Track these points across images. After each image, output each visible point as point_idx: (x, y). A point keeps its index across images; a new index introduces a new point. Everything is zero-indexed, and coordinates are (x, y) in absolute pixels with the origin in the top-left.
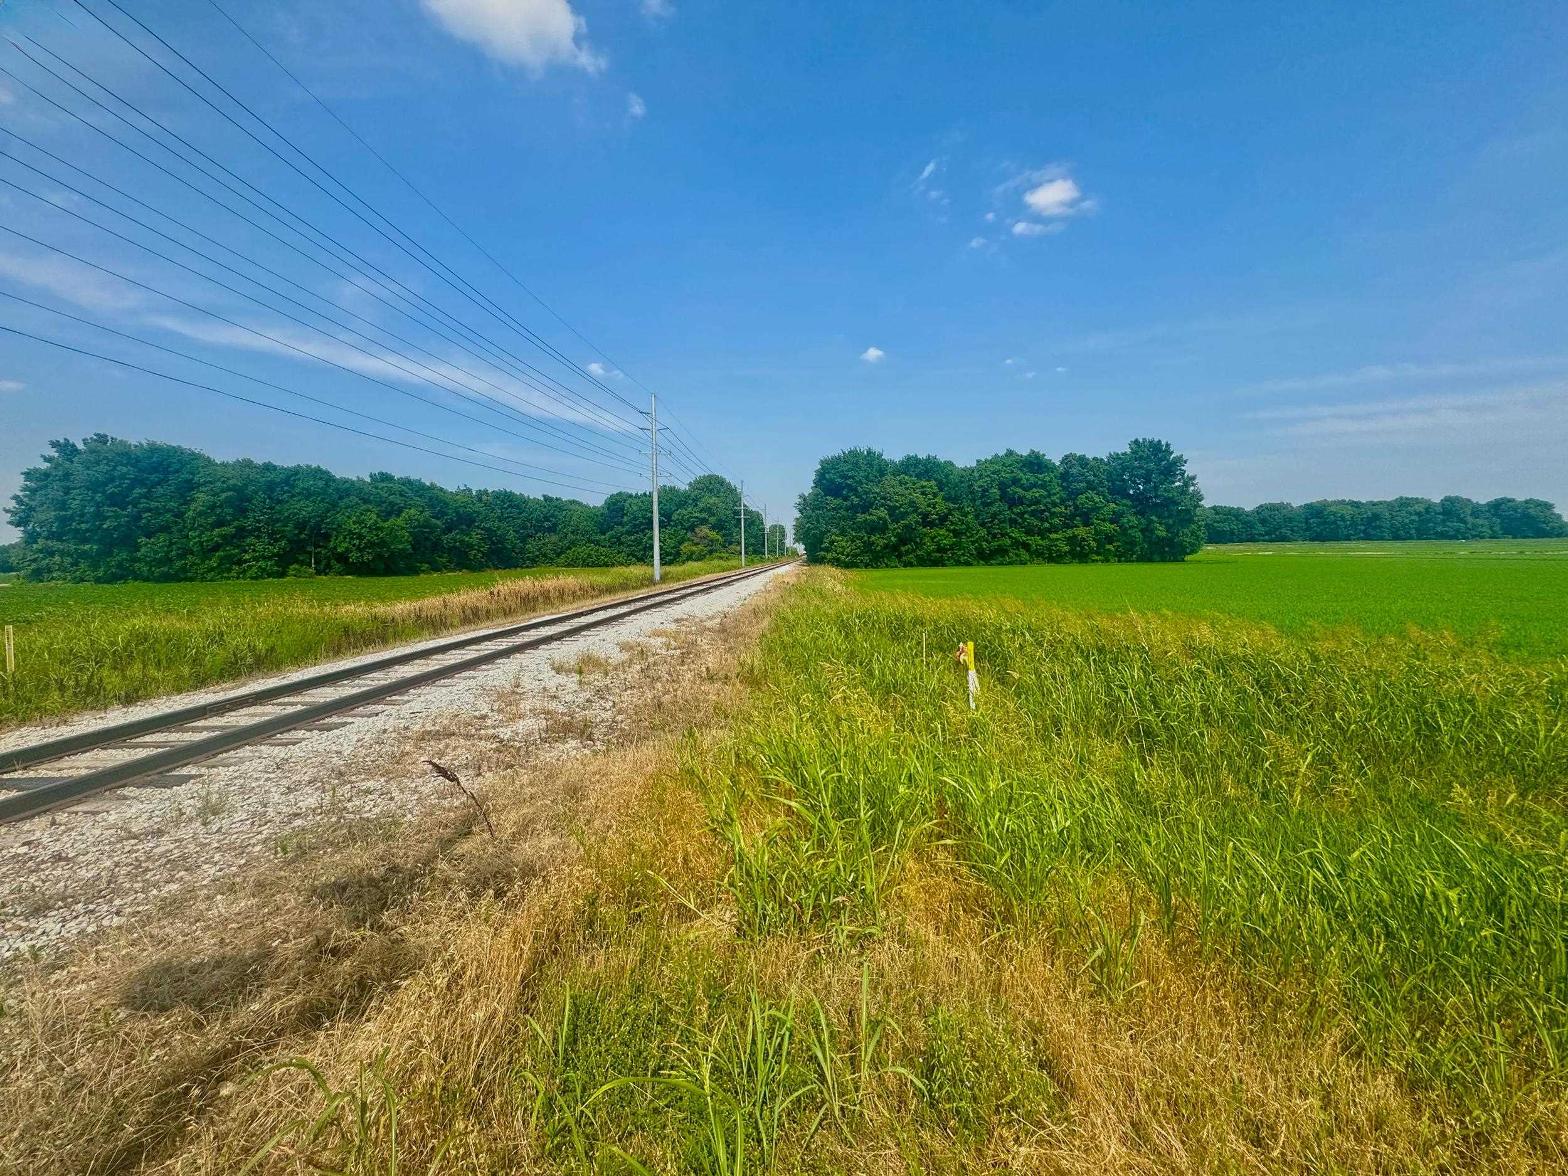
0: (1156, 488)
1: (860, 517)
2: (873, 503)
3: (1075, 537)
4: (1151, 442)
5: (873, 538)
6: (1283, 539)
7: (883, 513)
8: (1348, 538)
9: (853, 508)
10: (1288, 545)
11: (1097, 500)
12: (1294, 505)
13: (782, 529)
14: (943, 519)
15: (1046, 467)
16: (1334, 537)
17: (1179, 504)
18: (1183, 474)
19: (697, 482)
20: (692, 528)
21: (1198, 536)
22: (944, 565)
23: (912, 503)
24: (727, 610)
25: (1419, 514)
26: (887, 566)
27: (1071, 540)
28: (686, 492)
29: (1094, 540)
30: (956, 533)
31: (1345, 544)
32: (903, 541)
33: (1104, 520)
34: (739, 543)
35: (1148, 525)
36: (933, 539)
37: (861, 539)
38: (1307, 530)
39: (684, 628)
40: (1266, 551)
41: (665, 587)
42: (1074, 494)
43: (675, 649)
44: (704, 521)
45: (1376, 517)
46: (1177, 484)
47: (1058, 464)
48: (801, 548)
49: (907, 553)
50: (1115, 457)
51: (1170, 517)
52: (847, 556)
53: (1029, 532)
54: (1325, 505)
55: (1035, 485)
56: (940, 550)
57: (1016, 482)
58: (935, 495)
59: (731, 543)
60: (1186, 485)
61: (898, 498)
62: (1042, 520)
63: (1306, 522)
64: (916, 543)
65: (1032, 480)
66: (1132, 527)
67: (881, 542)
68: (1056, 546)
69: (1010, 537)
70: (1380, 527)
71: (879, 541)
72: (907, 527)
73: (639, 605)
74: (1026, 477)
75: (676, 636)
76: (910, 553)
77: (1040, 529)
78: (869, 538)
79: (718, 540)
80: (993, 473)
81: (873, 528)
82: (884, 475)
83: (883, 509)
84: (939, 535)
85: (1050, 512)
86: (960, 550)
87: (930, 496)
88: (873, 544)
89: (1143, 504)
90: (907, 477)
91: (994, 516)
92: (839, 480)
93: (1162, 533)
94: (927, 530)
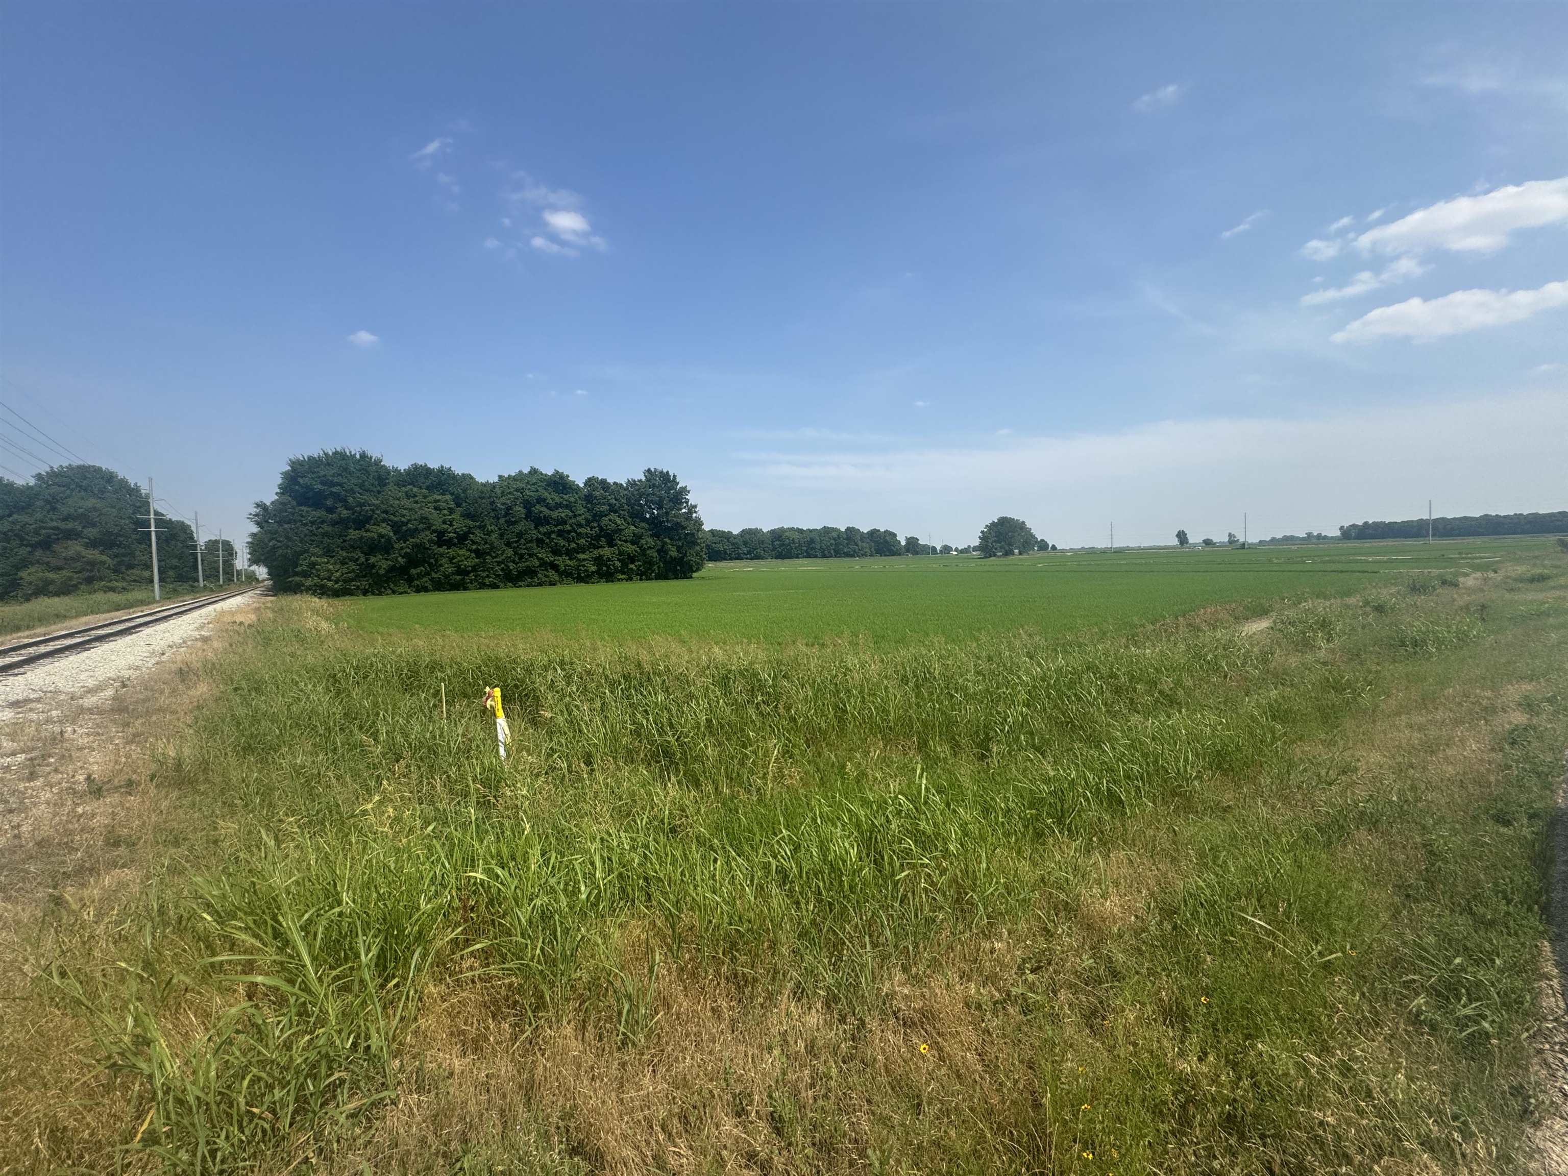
0: (667, 514)
1: (353, 534)
2: (371, 518)
3: (600, 556)
4: (661, 472)
5: (372, 560)
6: (758, 557)
7: (385, 530)
9: (343, 523)
10: (762, 562)
11: (619, 522)
13: (228, 548)
14: (462, 538)
15: (570, 488)
16: (788, 556)
17: (685, 528)
19: (53, 474)
20: (45, 544)
21: (701, 556)
22: (466, 589)
23: (424, 519)
24: (126, 673)
25: (834, 539)
26: (394, 592)
27: (598, 560)
28: (28, 488)
29: (619, 560)
30: (478, 553)
32: (412, 562)
33: (626, 541)
34: (149, 567)
35: (663, 546)
36: (451, 559)
37: (355, 561)
38: (773, 550)
39: (34, 716)
42: (598, 516)
43: (14, 754)
44: (71, 535)
46: (684, 511)
47: (582, 485)
48: (261, 571)
49: (420, 576)
50: (632, 484)
52: (336, 582)
53: (556, 552)
55: (558, 506)
56: (463, 572)
57: (541, 500)
58: (451, 511)
59: (131, 567)
60: (690, 512)
61: (405, 512)
62: (569, 541)
63: (773, 544)
64: (430, 565)
65: (558, 500)
66: (650, 548)
67: (385, 564)
68: (584, 566)
69: (538, 559)
70: (815, 548)
71: (382, 563)
72: (419, 547)
74: (552, 497)
75: (14, 730)
76: (423, 576)
77: (567, 549)
78: (367, 560)
79: (104, 563)
80: (517, 490)
81: (372, 548)
82: (385, 485)
83: (384, 525)
84: (458, 555)
85: (576, 532)
86: (484, 571)
87: (445, 512)
88: (373, 566)
89: (657, 527)
90: (415, 490)
91: (520, 535)
92: (320, 486)
93: (674, 553)
94: (443, 550)
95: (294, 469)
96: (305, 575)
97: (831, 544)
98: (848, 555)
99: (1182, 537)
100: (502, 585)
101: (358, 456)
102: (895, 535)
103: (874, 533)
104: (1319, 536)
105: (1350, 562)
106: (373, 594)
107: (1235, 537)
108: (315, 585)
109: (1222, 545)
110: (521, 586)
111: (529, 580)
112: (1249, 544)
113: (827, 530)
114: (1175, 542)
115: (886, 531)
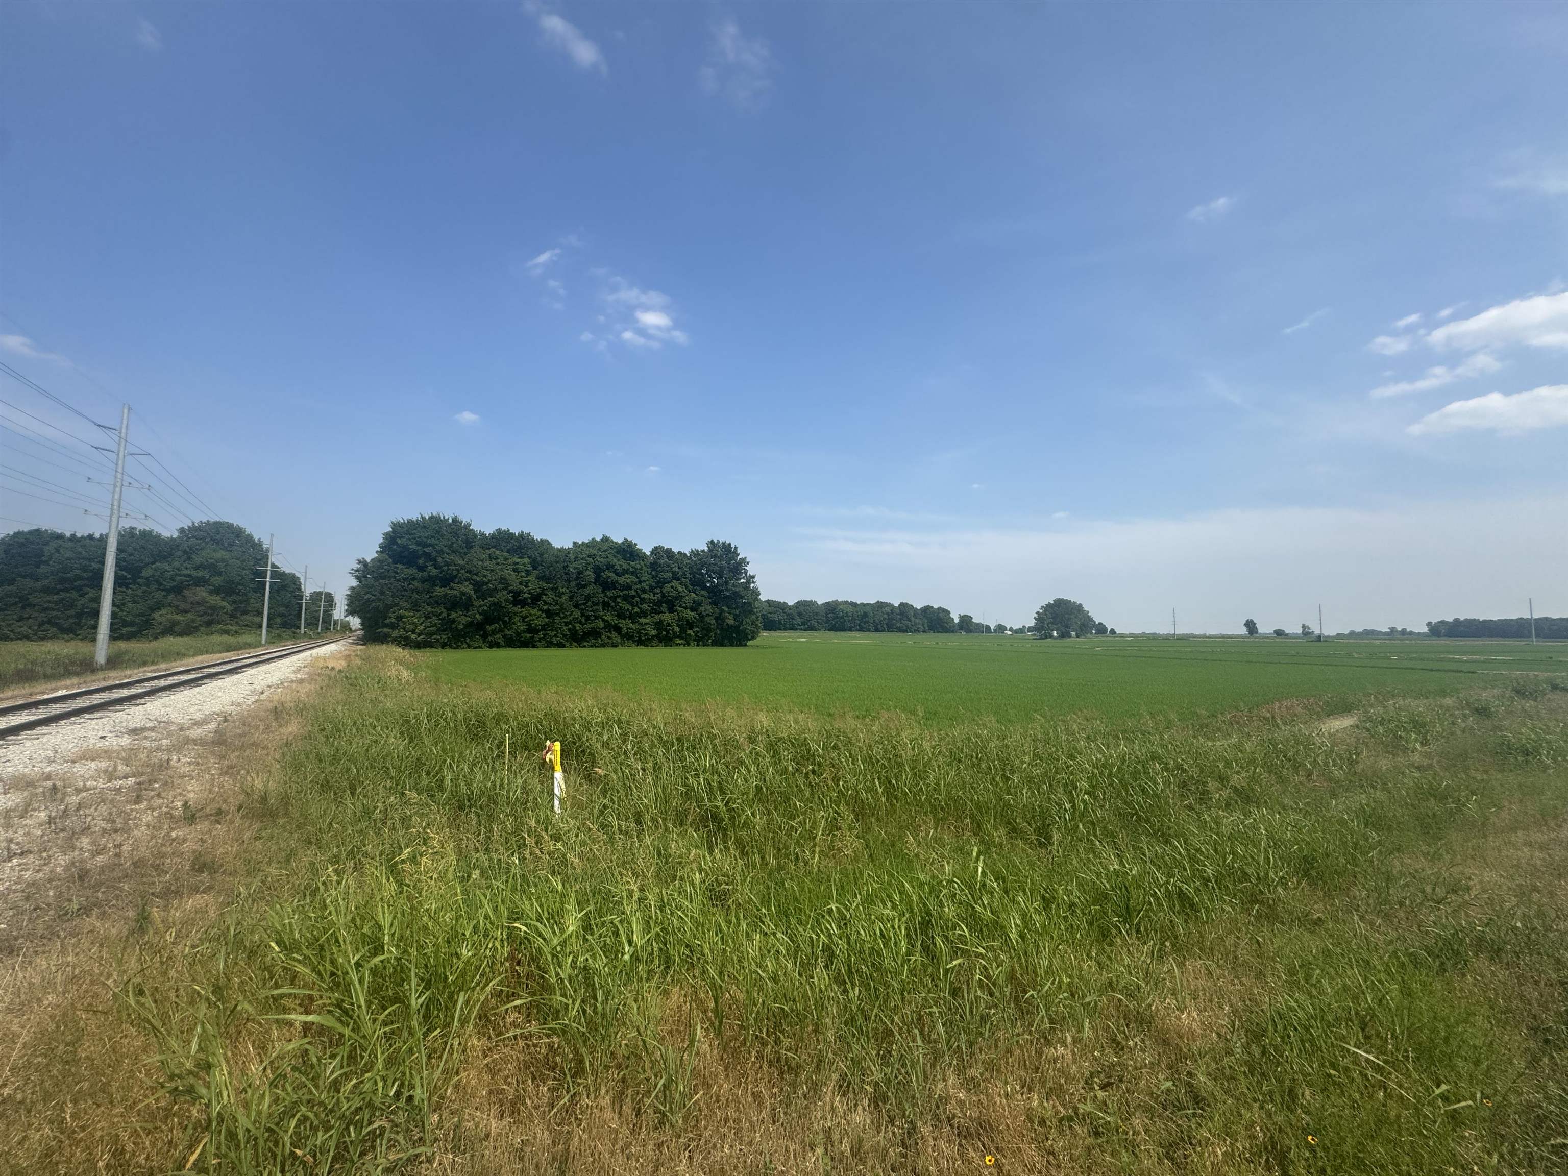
0: (726, 583)
1: (439, 591)
2: (456, 577)
3: (661, 621)
4: (724, 544)
5: (453, 615)
6: (812, 629)
7: (468, 588)
8: (850, 630)
9: (431, 580)
10: (815, 634)
11: (680, 589)
12: (819, 603)
13: (330, 599)
14: (536, 599)
15: (637, 555)
16: (842, 629)
17: (742, 597)
18: (746, 573)
19: (193, 529)
20: (178, 590)
21: (757, 625)
22: (534, 646)
23: (503, 580)
24: (229, 709)
25: (888, 614)
26: (469, 647)
27: (659, 625)
28: (172, 539)
29: (678, 625)
30: (549, 613)
31: (849, 634)
32: (489, 619)
33: (686, 608)
34: (260, 613)
35: (720, 614)
36: (524, 618)
37: (438, 615)
38: (827, 622)
39: (147, 744)
40: (802, 638)
41: (115, 676)
42: (661, 583)
43: (126, 777)
44: (200, 582)
45: (865, 615)
46: (742, 581)
47: (648, 553)
48: (355, 622)
49: (494, 632)
50: (695, 553)
51: (737, 608)
52: (419, 635)
53: (620, 616)
54: (836, 603)
55: (626, 572)
56: (532, 630)
57: (610, 567)
58: (528, 573)
59: (245, 613)
60: (748, 582)
61: (486, 573)
62: (633, 605)
63: (826, 617)
64: (504, 622)
65: (625, 566)
66: (708, 615)
67: (464, 620)
68: (645, 630)
69: (603, 620)
70: (868, 622)
71: (462, 619)
72: (497, 605)
73: (57, 709)
74: (620, 563)
75: (129, 756)
76: (498, 633)
77: (630, 613)
78: (449, 615)
79: (223, 608)
80: (589, 556)
81: (454, 604)
82: (472, 547)
83: (467, 583)
84: (531, 615)
85: (640, 597)
86: (552, 630)
87: (523, 574)
88: (454, 621)
89: (716, 595)
90: (497, 552)
91: (588, 598)
92: (414, 547)
93: (731, 622)
94: (517, 609)
95: (394, 531)
96: (393, 626)
97: (885, 619)
98: (900, 630)
99: (1251, 626)
100: (568, 644)
101: (450, 521)
102: (948, 612)
103: (927, 609)
104: (1404, 632)
105: (1441, 660)
106: (451, 647)
107: (1309, 629)
108: (401, 637)
109: (1295, 636)
110: (585, 646)
111: (593, 641)
112: (1325, 637)
113: (880, 605)
114: (1243, 631)
115: (940, 609)
